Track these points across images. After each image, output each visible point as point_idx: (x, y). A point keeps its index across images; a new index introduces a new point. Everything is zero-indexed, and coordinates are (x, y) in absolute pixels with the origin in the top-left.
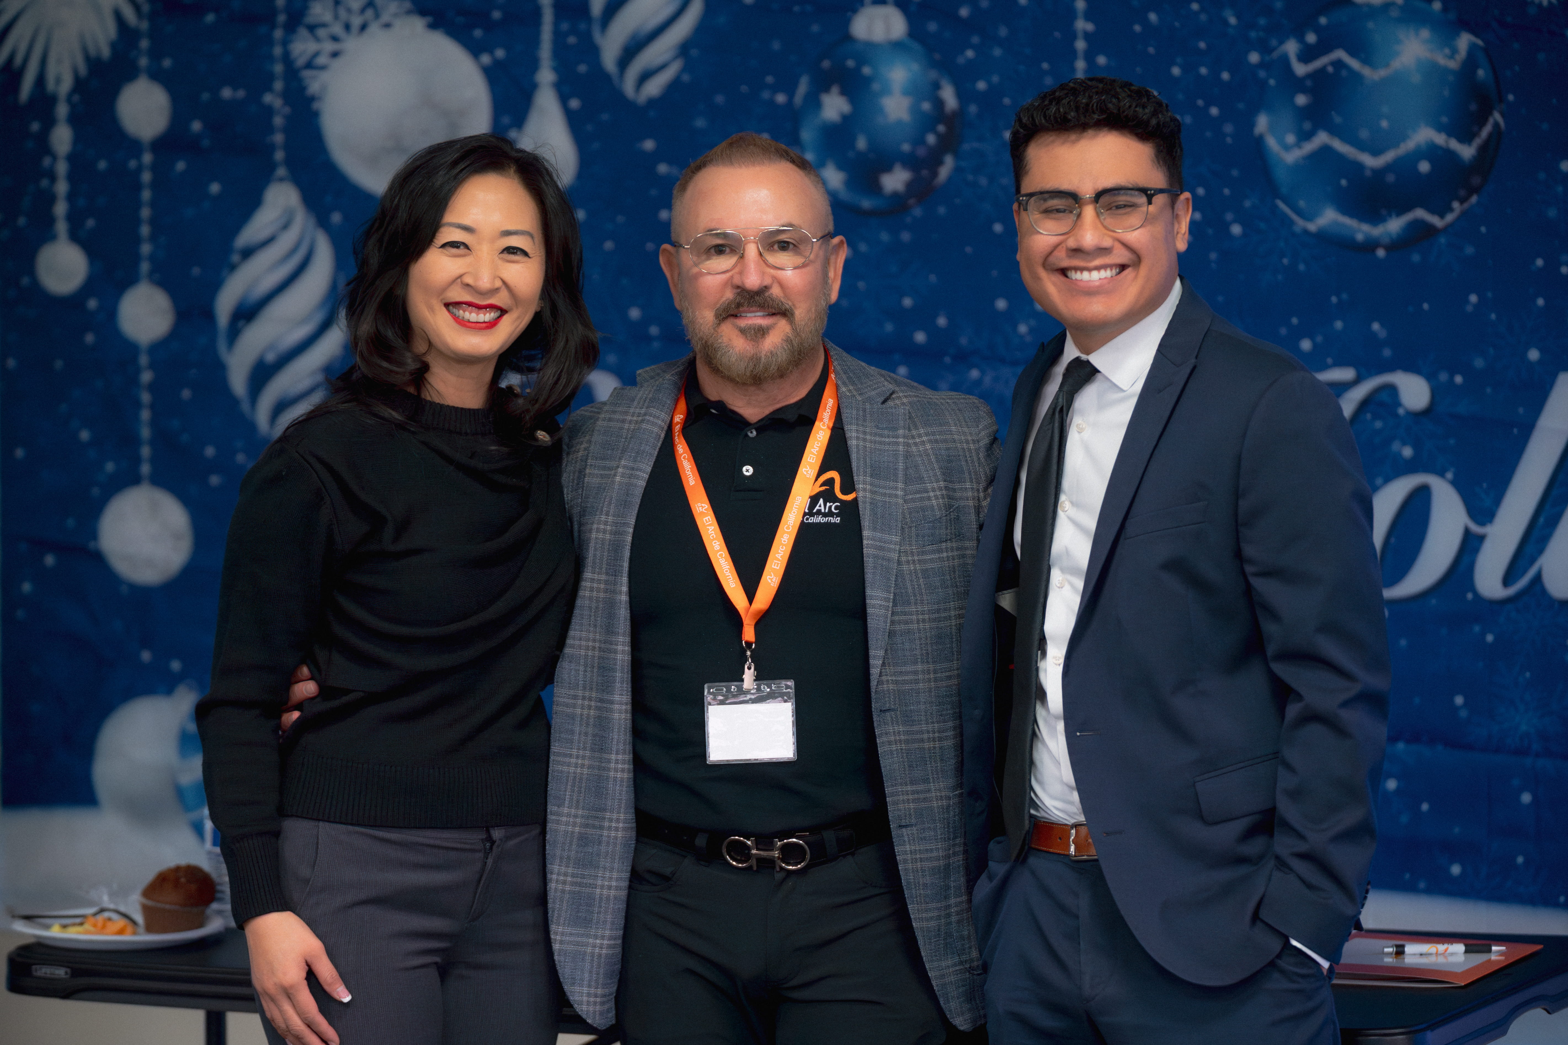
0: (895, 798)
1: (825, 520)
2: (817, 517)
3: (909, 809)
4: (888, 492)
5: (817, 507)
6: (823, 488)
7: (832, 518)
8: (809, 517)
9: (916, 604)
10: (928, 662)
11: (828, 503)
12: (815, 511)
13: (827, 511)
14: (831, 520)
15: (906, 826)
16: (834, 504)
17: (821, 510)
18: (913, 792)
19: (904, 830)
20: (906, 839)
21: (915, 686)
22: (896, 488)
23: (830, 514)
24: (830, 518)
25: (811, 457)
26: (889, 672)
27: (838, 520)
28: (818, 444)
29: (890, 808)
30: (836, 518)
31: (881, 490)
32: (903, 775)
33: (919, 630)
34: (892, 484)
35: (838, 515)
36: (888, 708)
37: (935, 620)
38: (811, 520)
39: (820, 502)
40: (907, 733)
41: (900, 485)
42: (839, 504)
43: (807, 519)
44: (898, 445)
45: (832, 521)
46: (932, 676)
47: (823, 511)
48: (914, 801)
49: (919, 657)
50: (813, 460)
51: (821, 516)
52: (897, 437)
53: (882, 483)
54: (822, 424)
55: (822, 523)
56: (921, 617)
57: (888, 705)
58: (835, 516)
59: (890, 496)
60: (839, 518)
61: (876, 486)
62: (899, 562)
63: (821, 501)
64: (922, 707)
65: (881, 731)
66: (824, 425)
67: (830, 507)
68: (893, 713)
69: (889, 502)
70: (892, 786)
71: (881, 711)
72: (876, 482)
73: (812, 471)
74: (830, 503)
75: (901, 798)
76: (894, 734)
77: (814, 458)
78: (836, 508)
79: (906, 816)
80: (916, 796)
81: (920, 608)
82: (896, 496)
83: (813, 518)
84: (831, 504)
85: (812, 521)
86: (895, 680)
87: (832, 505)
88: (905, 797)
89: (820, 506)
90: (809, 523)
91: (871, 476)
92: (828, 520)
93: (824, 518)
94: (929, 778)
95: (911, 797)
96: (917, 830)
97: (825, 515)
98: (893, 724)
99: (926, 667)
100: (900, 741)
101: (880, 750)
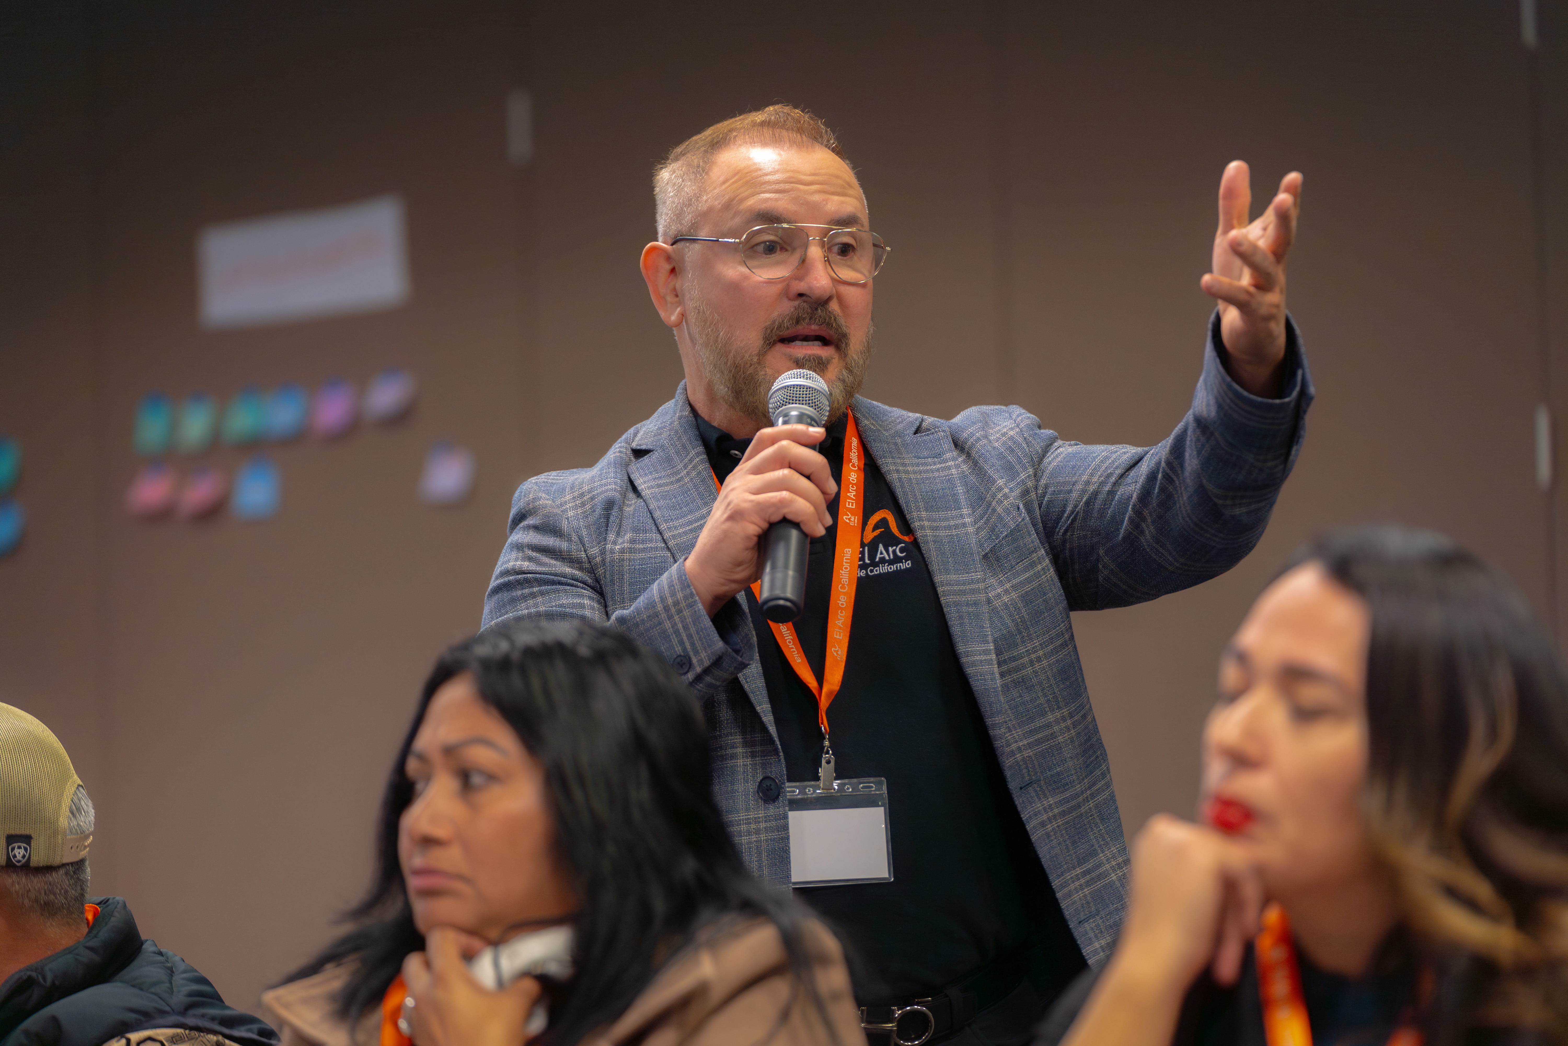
0: (1066, 890)
1: (894, 568)
2: (882, 566)
3: (1085, 896)
4: (952, 523)
5: (879, 556)
6: (878, 532)
7: (901, 564)
8: (872, 568)
9: (1023, 642)
10: (1059, 708)
11: (890, 548)
12: (877, 560)
13: (892, 557)
14: (900, 566)
15: (1086, 920)
16: (897, 547)
17: (884, 558)
18: (1084, 874)
19: (1086, 925)
20: (1091, 935)
21: (1054, 742)
22: (962, 516)
23: (897, 560)
24: (898, 565)
25: (849, 502)
26: (1017, 737)
27: (908, 564)
28: (854, 488)
29: (1063, 905)
30: (905, 563)
31: (943, 524)
32: (1068, 857)
33: (1035, 672)
34: (954, 513)
35: (906, 558)
36: (1029, 782)
37: (1052, 653)
38: (876, 571)
39: (880, 549)
40: (1060, 803)
41: (965, 511)
42: (903, 545)
43: (872, 571)
44: (950, 469)
45: (902, 568)
46: (1069, 722)
47: (887, 558)
48: (1088, 884)
49: (1046, 705)
50: (852, 505)
51: (887, 564)
52: (945, 461)
53: (942, 514)
54: (851, 465)
55: (891, 572)
56: (1033, 656)
57: (1027, 778)
58: (904, 561)
59: (956, 527)
60: (909, 562)
61: (935, 521)
62: (989, 601)
63: (881, 547)
64: (1070, 764)
65: (1029, 813)
66: (853, 465)
67: (894, 552)
68: (1035, 785)
69: (956, 535)
70: (1059, 876)
71: (1021, 788)
72: (935, 515)
73: (855, 518)
74: (892, 547)
75: (1072, 886)
76: (1045, 812)
77: (852, 503)
78: (901, 551)
79: (1083, 907)
80: (1088, 877)
81: (1030, 646)
82: (964, 525)
83: (878, 568)
84: (894, 548)
85: (878, 572)
86: (1028, 744)
87: (896, 548)
88: (1077, 883)
89: (881, 553)
90: (875, 575)
91: (927, 510)
92: (897, 567)
93: (892, 566)
94: (1095, 850)
95: (1082, 881)
96: (1102, 918)
97: (891, 562)
98: (1040, 799)
99: (1058, 714)
100: (1055, 816)
101: (1034, 838)
